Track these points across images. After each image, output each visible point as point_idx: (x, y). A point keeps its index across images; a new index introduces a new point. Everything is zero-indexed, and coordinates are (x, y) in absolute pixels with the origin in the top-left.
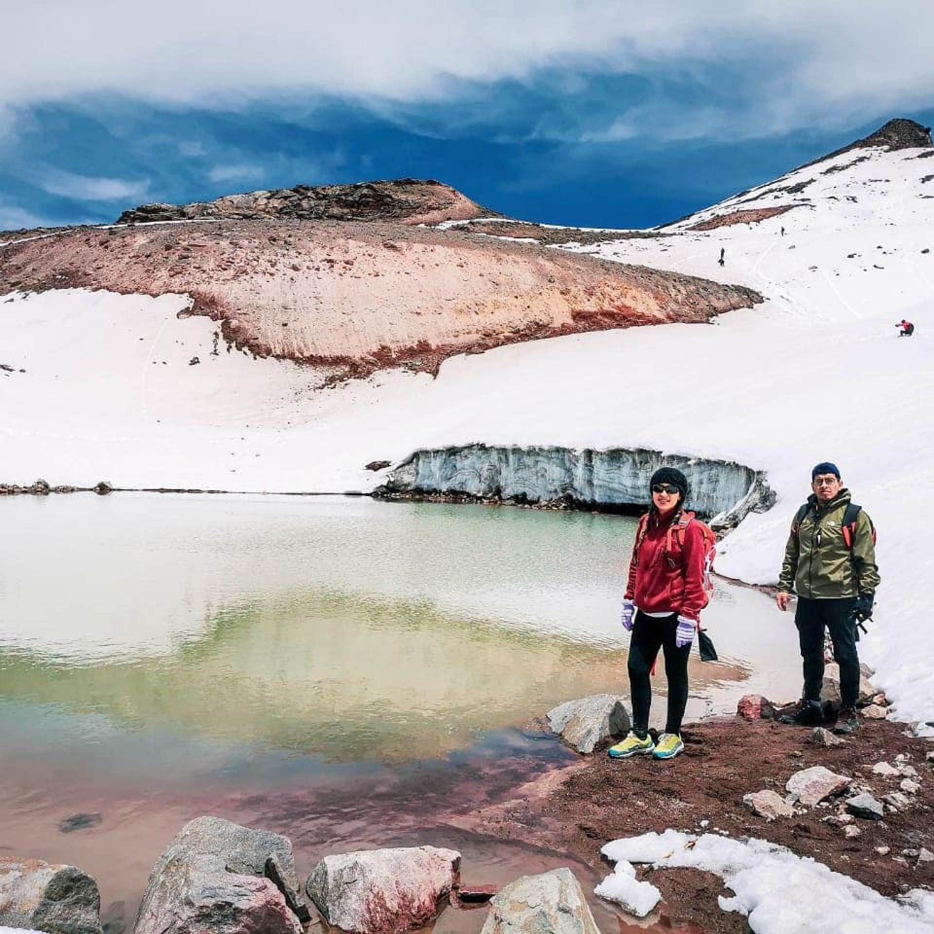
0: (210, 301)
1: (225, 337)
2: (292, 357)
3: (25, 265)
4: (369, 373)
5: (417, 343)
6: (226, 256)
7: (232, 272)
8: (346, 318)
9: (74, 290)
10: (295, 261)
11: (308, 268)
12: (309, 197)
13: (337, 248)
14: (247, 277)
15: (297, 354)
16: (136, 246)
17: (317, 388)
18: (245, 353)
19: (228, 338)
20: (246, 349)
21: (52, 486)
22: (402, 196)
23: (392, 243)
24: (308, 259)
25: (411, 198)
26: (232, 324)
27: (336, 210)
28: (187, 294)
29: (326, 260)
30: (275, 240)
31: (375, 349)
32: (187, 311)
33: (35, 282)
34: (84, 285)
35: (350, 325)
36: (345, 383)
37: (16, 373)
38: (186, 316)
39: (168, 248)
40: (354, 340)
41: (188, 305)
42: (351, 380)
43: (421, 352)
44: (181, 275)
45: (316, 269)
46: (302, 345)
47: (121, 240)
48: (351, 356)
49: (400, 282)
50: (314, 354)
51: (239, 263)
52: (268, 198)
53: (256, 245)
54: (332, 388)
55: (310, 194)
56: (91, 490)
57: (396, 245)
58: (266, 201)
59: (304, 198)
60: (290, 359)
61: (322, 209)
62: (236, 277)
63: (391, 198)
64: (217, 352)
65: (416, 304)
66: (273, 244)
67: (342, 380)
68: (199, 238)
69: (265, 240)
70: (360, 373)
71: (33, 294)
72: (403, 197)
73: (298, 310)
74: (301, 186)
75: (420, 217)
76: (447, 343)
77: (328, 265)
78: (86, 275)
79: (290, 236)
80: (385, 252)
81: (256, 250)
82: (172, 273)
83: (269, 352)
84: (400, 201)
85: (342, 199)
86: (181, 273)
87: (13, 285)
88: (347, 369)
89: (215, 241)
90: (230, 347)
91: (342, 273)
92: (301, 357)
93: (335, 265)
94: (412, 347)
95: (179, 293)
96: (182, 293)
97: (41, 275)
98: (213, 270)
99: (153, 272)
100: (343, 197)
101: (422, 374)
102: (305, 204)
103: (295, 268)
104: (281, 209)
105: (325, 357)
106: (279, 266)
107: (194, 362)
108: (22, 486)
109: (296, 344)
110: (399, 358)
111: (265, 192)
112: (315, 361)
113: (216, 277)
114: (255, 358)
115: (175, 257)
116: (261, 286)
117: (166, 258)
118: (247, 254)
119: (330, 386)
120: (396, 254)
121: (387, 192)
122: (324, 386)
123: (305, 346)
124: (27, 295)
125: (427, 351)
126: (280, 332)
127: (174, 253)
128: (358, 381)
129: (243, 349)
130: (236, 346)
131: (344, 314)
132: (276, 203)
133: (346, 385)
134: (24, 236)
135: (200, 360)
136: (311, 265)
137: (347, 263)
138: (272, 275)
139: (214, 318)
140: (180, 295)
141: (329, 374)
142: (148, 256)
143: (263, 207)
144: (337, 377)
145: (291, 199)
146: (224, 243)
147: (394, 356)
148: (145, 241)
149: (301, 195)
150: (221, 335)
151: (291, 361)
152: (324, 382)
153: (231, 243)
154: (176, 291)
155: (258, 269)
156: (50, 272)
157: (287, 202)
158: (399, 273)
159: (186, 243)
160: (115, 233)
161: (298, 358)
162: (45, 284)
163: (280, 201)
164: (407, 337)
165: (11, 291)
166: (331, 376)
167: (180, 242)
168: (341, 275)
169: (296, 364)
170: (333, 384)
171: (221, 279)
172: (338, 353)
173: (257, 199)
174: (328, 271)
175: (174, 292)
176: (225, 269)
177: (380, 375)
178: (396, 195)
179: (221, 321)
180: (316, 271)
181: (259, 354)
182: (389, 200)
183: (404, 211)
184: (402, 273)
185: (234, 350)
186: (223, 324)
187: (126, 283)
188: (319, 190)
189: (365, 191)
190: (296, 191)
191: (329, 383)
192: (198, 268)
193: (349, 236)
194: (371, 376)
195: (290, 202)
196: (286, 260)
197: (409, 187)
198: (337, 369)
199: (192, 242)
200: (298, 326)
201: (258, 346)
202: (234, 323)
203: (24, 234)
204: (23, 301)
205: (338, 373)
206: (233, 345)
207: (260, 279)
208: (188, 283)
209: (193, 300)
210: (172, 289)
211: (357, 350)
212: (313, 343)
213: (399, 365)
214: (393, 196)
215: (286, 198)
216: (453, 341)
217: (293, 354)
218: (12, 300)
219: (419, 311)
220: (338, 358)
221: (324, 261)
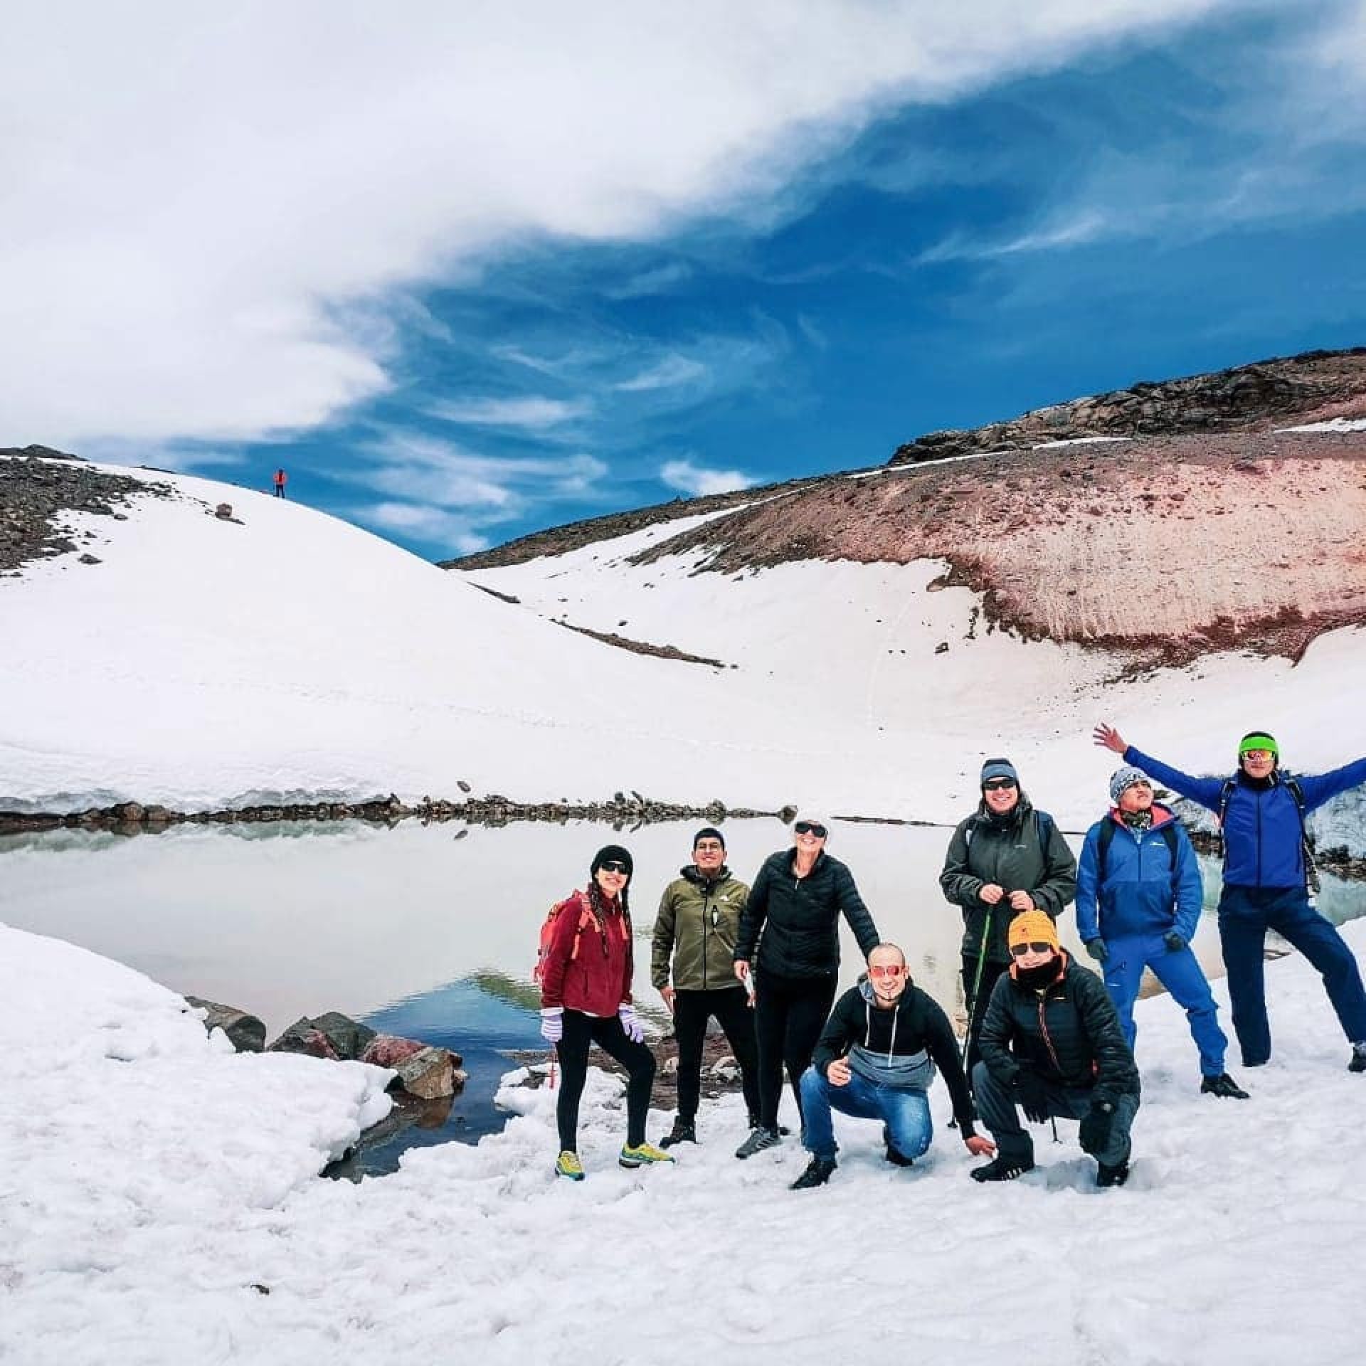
0: (972, 565)
1: (987, 614)
2: (1078, 638)
3: (760, 533)
4: (1192, 657)
5: (1277, 610)
6: (999, 503)
7: (1006, 524)
8: (1165, 579)
9: (810, 561)
10: (1095, 502)
11: (1115, 511)
12: (1155, 397)
13: (1161, 478)
14: (1026, 530)
15: (1086, 634)
16: (887, 500)
17: (1108, 682)
18: (1011, 635)
19: (991, 616)
20: (1013, 630)
21: (729, 808)
22: (1306, 379)
23: (1249, 462)
24: (1116, 497)
25: (1320, 379)
26: (998, 596)
27: (1196, 412)
28: (943, 559)
29: (1142, 496)
30: (1069, 475)
31: (1207, 623)
32: (942, 582)
33: (769, 553)
34: (821, 554)
35: (1171, 588)
36: (1150, 674)
37: (727, 670)
38: (940, 587)
39: (925, 499)
40: (1174, 610)
41: (944, 573)
42: (1162, 670)
43: (1283, 624)
44: (938, 533)
45: (1126, 511)
46: (1095, 621)
47: (871, 493)
48: (1168, 633)
49: (1257, 520)
50: (1111, 633)
51: (1015, 511)
52: (1092, 407)
53: (1042, 483)
54: (1130, 682)
55: (1155, 393)
56: (774, 815)
57: (1254, 465)
58: (1089, 411)
59: (1146, 401)
60: (1074, 640)
61: (1173, 413)
62: (1012, 529)
63: (1287, 384)
64: (974, 635)
65: (1283, 550)
66: (1066, 482)
67: (1147, 669)
68: (967, 481)
69: (1056, 477)
70: (1178, 658)
71: (764, 570)
72: (1308, 380)
73: (1094, 573)
74: (1142, 384)
75: (1335, 406)
76: (1331, 608)
77: (1144, 503)
78: (825, 541)
79: (1091, 467)
80: (1236, 478)
81: (1041, 492)
82: (927, 531)
83: (1045, 632)
84: (1302, 387)
85: (1205, 395)
86: (938, 530)
87: (745, 559)
88: (1157, 654)
89: (987, 484)
90: (992, 628)
91: (1165, 513)
92: (1091, 637)
93: (1157, 503)
94: (1269, 616)
95: (934, 557)
96: (939, 556)
97: (775, 546)
98: (980, 523)
99: (904, 532)
100: (1209, 392)
101: (1276, 659)
102: (1147, 408)
103: (1095, 512)
104: (1111, 420)
105: (1127, 637)
106: (1073, 511)
107: (943, 648)
108: (694, 807)
109: (1086, 618)
110: (1244, 634)
111: (1088, 398)
112: (1111, 643)
113: (983, 532)
114: (1024, 642)
115: (933, 510)
116: (1043, 541)
117: (921, 512)
118: (1028, 498)
119: (1127, 679)
120: (1255, 478)
121: (1281, 376)
122: (1119, 678)
123: (1099, 622)
124: (757, 570)
125: (1294, 622)
126: (1064, 604)
127: (931, 505)
128: (1171, 670)
129: (1010, 629)
130: (1001, 626)
131: (1162, 572)
132: (1104, 412)
133: (1152, 676)
134: (773, 492)
135: (949, 647)
136: (1118, 505)
137: (1174, 498)
138: (1061, 523)
139: (975, 589)
140: (934, 560)
141: (1130, 661)
142: (899, 512)
143: (1086, 420)
144: (1140, 665)
145: (1126, 404)
146: (998, 486)
147: (1237, 631)
148: (899, 492)
149: (1142, 397)
150: (982, 610)
151: (1076, 644)
152: (1120, 673)
153: (1007, 485)
154: (931, 555)
155: (1042, 517)
156: (787, 541)
157: (1121, 409)
158: (1257, 506)
159: (949, 490)
160: (864, 485)
161: (1087, 639)
162: (779, 555)
163: (1109, 409)
164: (1262, 602)
165: (741, 566)
166: (1132, 663)
167: (941, 489)
168: (1163, 516)
169: (1083, 647)
170: (1133, 676)
171: (990, 534)
172: (1149, 629)
173: (1075, 410)
174: (1145, 512)
175: (927, 556)
176: (996, 521)
177: (1207, 662)
178: (1297, 378)
179: (984, 593)
180: (1126, 514)
181: (1030, 636)
182: (1283, 386)
183: (1309, 401)
184: (1262, 507)
185: (997, 632)
186: (985, 597)
187: (870, 549)
188: (1169, 386)
189: (1243, 379)
190: (1135, 391)
191: (1127, 673)
192: (961, 522)
193: (1179, 459)
194: (1193, 663)
195: (1125, 408)
196: (1083, 503)
197: (1320, 363)
198: (1143, 654)
199: (957, 488)
200: (1091, 593)
201: (1031, 624)
202: (1001, 594)
203: (773, 490)
204: (752, 578)
205: (1144, 660)
206: (997, 624)
207: (1043, 532)
208: (946, 544)
209: (950, 566)
210: (925, 553)
211: (1176, 625)
212: (1111, 617)
213: (1243, 646)
214: (1291, 381)
215: (1118, 403)
216: (1341, 604)
217: (1080, 634)
218: (740, 578)
219: (1284, 562)
220: (1147, 637)
221: (1138, 498)
